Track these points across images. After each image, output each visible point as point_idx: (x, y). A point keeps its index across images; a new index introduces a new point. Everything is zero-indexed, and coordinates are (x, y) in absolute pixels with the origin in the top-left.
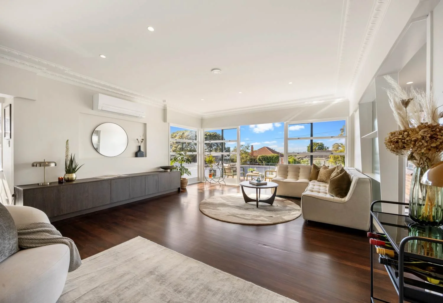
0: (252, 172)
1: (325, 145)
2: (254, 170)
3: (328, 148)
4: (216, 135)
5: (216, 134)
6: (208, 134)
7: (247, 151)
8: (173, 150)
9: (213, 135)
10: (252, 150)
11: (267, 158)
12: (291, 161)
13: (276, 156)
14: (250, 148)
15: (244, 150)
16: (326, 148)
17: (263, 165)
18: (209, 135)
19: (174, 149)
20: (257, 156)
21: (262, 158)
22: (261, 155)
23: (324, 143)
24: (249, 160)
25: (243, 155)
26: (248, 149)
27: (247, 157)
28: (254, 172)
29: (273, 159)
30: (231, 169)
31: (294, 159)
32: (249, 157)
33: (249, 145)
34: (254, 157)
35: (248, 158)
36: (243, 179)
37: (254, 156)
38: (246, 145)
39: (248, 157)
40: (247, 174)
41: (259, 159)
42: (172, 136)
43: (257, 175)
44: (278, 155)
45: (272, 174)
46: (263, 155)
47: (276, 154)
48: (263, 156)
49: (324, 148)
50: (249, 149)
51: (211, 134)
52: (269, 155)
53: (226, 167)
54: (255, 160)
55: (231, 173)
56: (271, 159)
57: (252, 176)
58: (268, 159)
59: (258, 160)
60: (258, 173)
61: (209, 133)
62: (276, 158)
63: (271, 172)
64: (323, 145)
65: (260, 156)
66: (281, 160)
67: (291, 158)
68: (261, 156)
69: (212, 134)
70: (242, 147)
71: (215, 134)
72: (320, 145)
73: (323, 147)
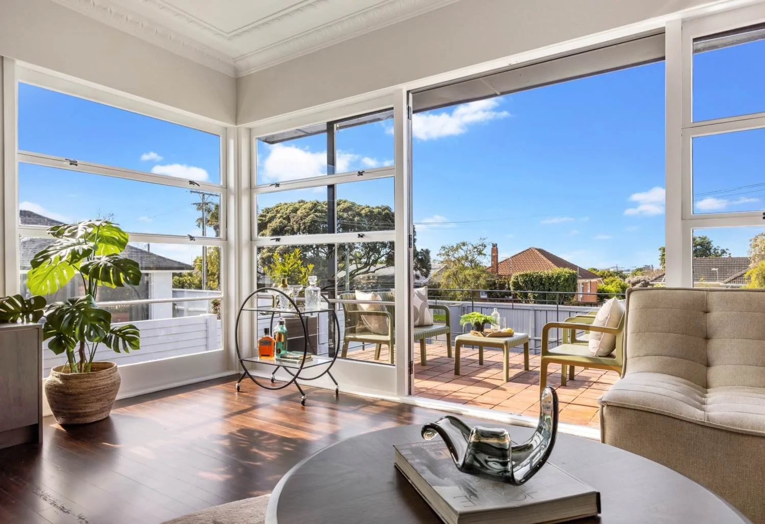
0: (479, 327)
1: (714, 245)
2: (488, 317)
3: (723, 252)
4: (387, 214)
5: (387, 211)
6: (363, 212)
7: (479, 259)
8: (263, 258)
9: (379, 213)
10: (495, 257)
11: (541, 279)
12: (613, 289)
13: (567, 275)
14: (488, 251)
15: (470, 258)
16: (720, 252)
17: (527, 302)
18: (366, 215)
19: (264, 256)
20: (510, 276)
21: (525, 282)
22: (522, 273)
23: (710, 238)
24: (485, 288)
25: (467, 272)
26: (480, 253)
27: (478, 277)
28: (493, 328)
29: (558, 284)
30: (385, 315)
31: (620, 284)
32: (485, 278)
33: (486, 242)
34: (501, 278)
35: (482, 281)
36: (446, 355)
37: (500, 276)
38: (476, 242)
39: (481, 279)
40: (457, 338)
41: (517, 285)
42: (264, 218)
43: (501, 341)
44: (574, 272)
45: (574, 341)
46: (528, 272)
47: (567, 270)
48: (526, 275)
49: (712, 251)
50: (485, 255)
51: (371, 212)
52: (546, 271)
53: (365, 308)
54: (502, 286)
55: (387, 335)
56: (553, 283)
57: (481, 346)
58: (544, 285)
59: (512, 288)
60: (509, 335)
61: (367, 209)
62: (566, 280)
63: (569, 331)
64: (709, 243)
65: (517, 274)
66: (582, 286)
67: (612, 282)
68: (522, 275)
69: (376, 211)
70: (465, 248)
71: (384, 213)
72: (699, 245)
73: (709, 250)
